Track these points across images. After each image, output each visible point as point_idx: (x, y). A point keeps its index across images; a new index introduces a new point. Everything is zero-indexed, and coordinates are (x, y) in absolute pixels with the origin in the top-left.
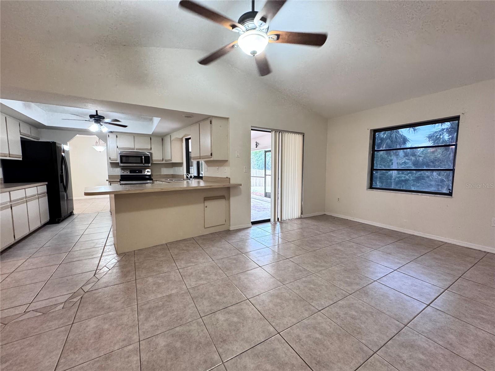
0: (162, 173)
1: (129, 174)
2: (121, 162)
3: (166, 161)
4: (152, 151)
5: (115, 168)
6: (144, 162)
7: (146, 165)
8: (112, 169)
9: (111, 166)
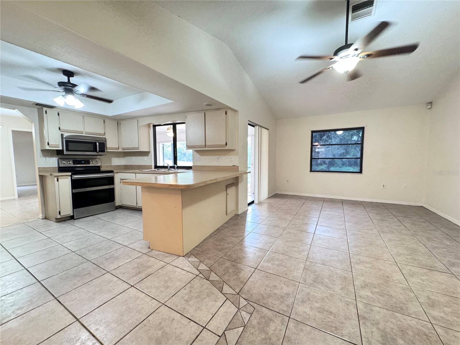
0: (113, 164)
1: (72, 165)
2: (67, 150)
3: (123, 150)
4: (107, 137)
5: (48, 157)
6: (98, 149)
7: (100, 153)
8: (44, 159)
9: (42, 155)
